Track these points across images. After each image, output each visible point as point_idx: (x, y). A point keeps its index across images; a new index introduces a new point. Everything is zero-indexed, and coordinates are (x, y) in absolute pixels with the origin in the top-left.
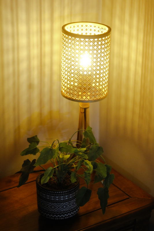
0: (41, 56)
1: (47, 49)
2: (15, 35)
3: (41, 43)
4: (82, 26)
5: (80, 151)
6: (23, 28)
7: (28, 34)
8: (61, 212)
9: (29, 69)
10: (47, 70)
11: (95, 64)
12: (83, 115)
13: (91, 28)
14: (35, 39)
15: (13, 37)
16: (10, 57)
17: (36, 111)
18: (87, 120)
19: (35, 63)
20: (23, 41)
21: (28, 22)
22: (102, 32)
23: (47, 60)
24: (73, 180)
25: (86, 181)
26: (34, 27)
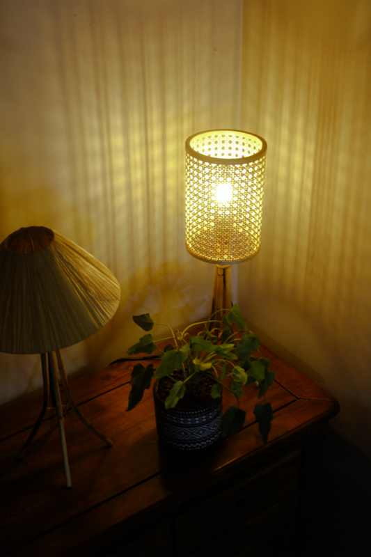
0: (148, 181)
1: (157, 170)
2: (106, 153)
3: (148, 162)
4: (216, 136)
5: (225, 349)
6: (118, 141)
7: (127, 149)
8: (195, 440)
9: (130, 203)
10: (157, 202)
11: (236, 199)
12: (222, 278)
13: (230, 139)
14: (137, 156)
15: (103, 156)
16: (100, 188)
17: (142, 266)
18: (228, 285)
19: (139, 193)
20: (119, 161)
21: (126, 132)
22: (249, 152)
23: (157, 187)
24: (215, 395)
25: (235, 394)
26: (136, 137)
